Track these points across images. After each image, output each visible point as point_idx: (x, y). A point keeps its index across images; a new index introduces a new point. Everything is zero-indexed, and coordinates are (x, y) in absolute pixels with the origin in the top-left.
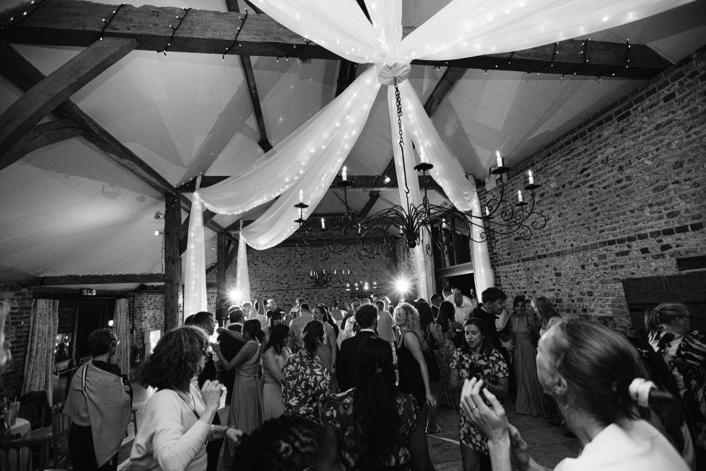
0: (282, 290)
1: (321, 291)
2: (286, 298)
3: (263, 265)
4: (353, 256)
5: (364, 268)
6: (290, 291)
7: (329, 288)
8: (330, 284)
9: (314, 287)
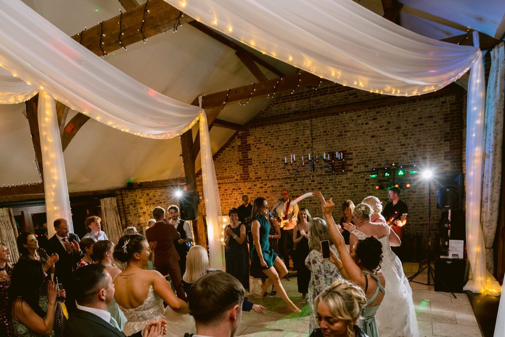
0: (290, 178)
1: (338, 178)
2: (295, 187)
3: (266, 148)
4: (385, 124)
5: (403, 141)
6: (299, 180)
7: (349, 174)
8: (351, 168)
9: (328, 173)
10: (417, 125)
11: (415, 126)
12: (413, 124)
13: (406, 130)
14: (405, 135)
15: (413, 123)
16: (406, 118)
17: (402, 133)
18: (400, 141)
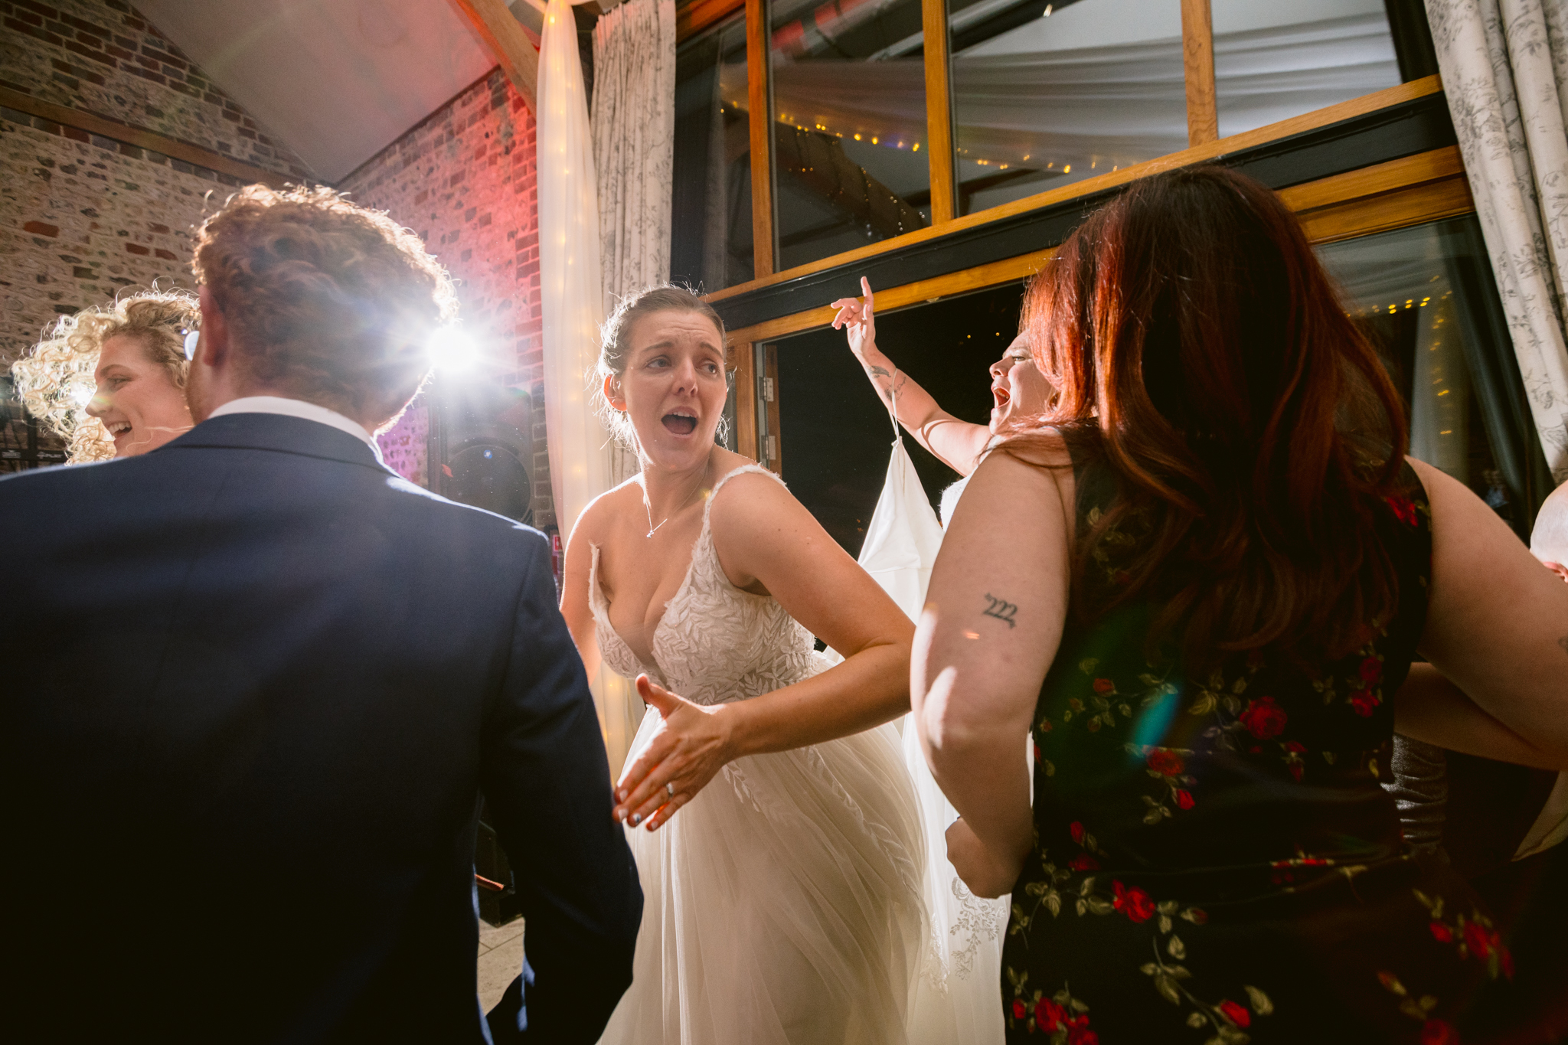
10: (144, 251)
11: (131, 248)
12: (125, 239)
13: (87, 253)
14: (78, 272)
15: (123, 233)
16: (88, 205)
17: (64, 258)
18: (51, 287)
